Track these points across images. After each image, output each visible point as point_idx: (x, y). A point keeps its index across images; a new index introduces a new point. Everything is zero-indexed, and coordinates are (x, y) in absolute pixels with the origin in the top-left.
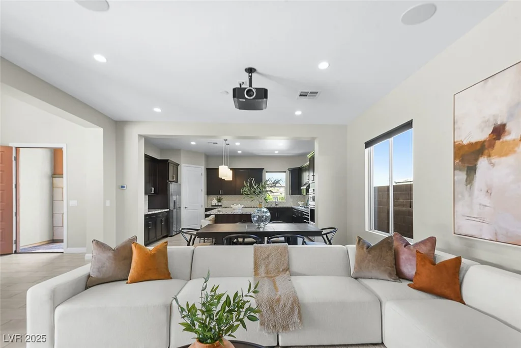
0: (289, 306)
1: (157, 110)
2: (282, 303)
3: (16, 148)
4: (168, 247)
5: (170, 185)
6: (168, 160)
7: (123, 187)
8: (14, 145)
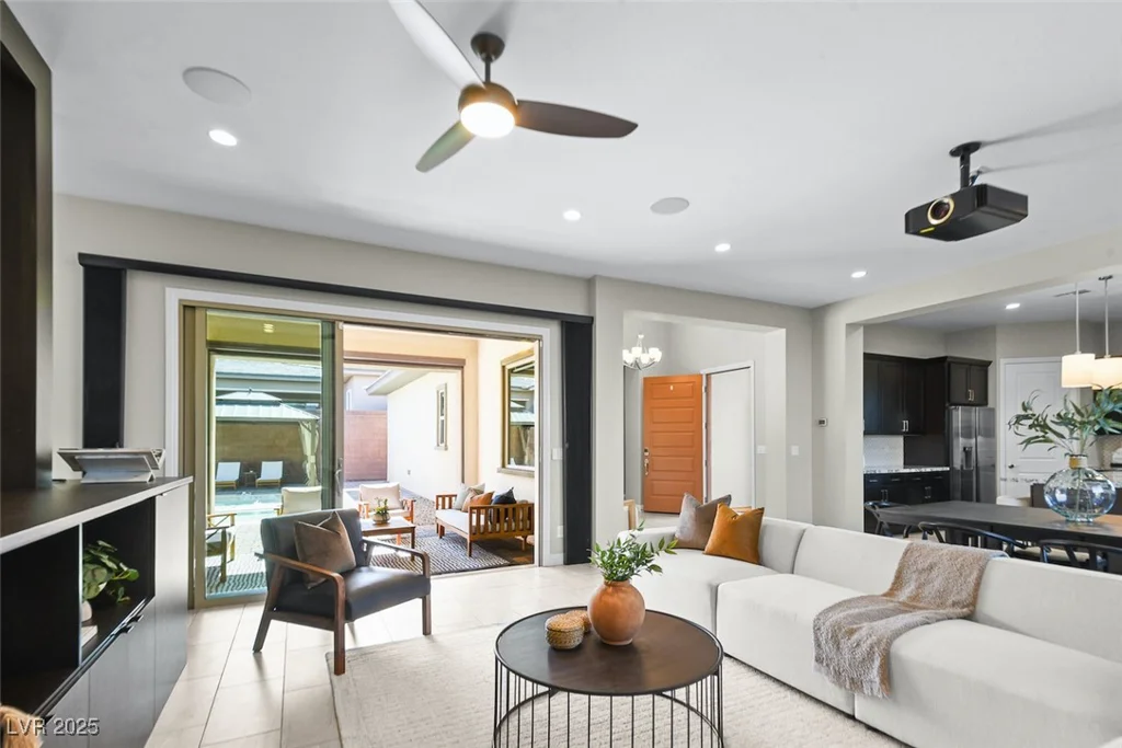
0: (865, 647)
1: (859, 274)
2: (855, 637)
3: (707, 375)
4: (764, 518)
5: (954, 412)
6: (945, 358)
7: (822, 422)
8: (704, 372)
